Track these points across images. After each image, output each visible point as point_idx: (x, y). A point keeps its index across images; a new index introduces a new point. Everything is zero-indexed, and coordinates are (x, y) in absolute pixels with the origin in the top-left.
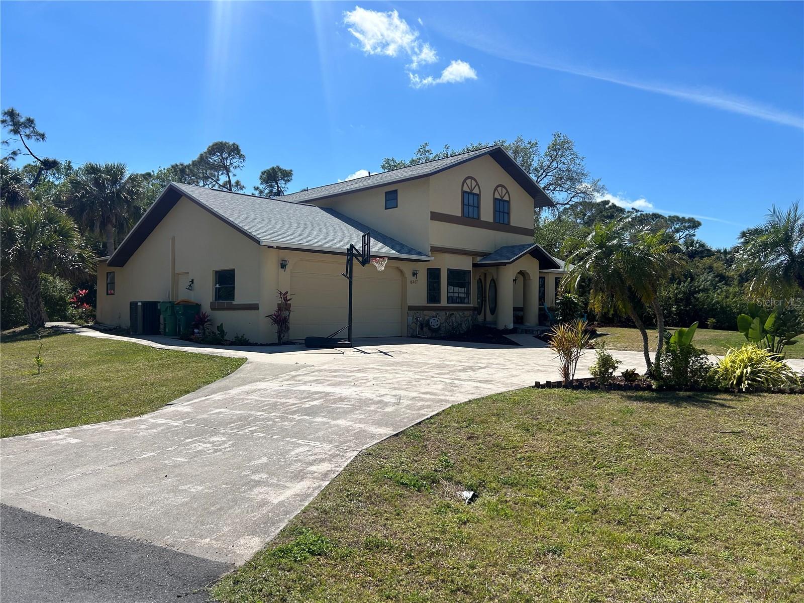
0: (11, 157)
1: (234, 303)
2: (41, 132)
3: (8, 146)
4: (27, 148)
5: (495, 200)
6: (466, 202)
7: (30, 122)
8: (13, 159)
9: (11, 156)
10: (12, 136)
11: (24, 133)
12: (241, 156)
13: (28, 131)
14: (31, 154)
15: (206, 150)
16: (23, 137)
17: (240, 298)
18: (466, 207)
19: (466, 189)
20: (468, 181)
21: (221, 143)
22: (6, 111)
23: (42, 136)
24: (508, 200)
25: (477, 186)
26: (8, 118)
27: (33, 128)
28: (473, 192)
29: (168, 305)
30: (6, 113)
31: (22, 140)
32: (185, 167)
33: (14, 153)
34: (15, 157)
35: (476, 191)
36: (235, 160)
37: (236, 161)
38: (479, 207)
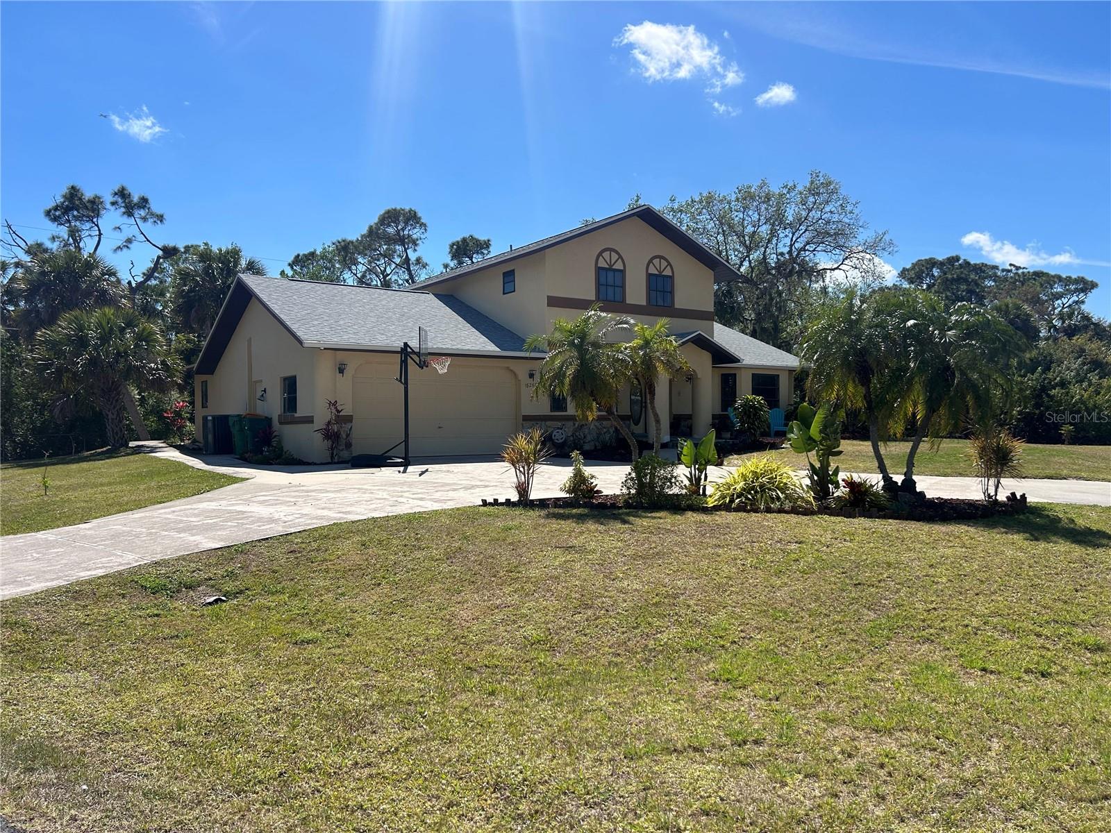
0: (125, 246)
1: (296, 415)
2: (159, 212)
3: (121, 232)
4: (142, 233)
5: (649, 276)
6: (603, 280)
7: (144, 202)
8: (128, 247)
9: (124, 244)
10: (125, 219)
11: (139, 216)
12: (423, 225)
13: (143, 213)
14: (148, 240)
15: (376, 220)
16: (138, 220)
17: (301, 411)
18: (603, 289)
19: (602, 264)
20: (606, 255)
21: (395, 210)
22: (116, 191)
23: (161, 218)
24: (671, 275)
25: (620, 260)
26: (120, 200)
27: (149, 209)
28: (614, 267)
29: (236, 419)
30: (116, 194)
31: (137, 224)
32: (349, 244)
33: (129, 241)
34: (129, 246)
35: (619, 266)
36: (416, 231)
37: (416, 233)
38: (623, 287)
